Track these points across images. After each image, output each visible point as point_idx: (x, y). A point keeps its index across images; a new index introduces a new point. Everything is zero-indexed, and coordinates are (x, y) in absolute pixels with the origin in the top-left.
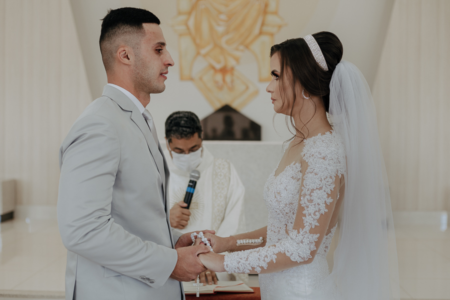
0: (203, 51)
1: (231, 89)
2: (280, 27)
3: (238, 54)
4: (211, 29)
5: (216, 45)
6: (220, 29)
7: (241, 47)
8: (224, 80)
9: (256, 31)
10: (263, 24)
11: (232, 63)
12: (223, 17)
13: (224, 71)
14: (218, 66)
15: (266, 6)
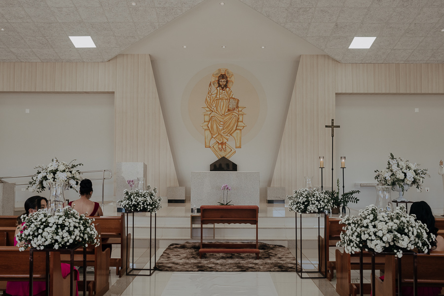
0: (214, 136)
1: (225, 151)
2: (244, 127)
3: (227, 137)
4: (217, 127)
5: (219, 134)
6: (221, 128)
7: (229, 135)
8: (222, 147)
9: (235, 129)
10: (237, 126)
11: (225, 141)
12: (221, 123)
13: (222, 144)
14: (220, 142)
15: (238, 119)
